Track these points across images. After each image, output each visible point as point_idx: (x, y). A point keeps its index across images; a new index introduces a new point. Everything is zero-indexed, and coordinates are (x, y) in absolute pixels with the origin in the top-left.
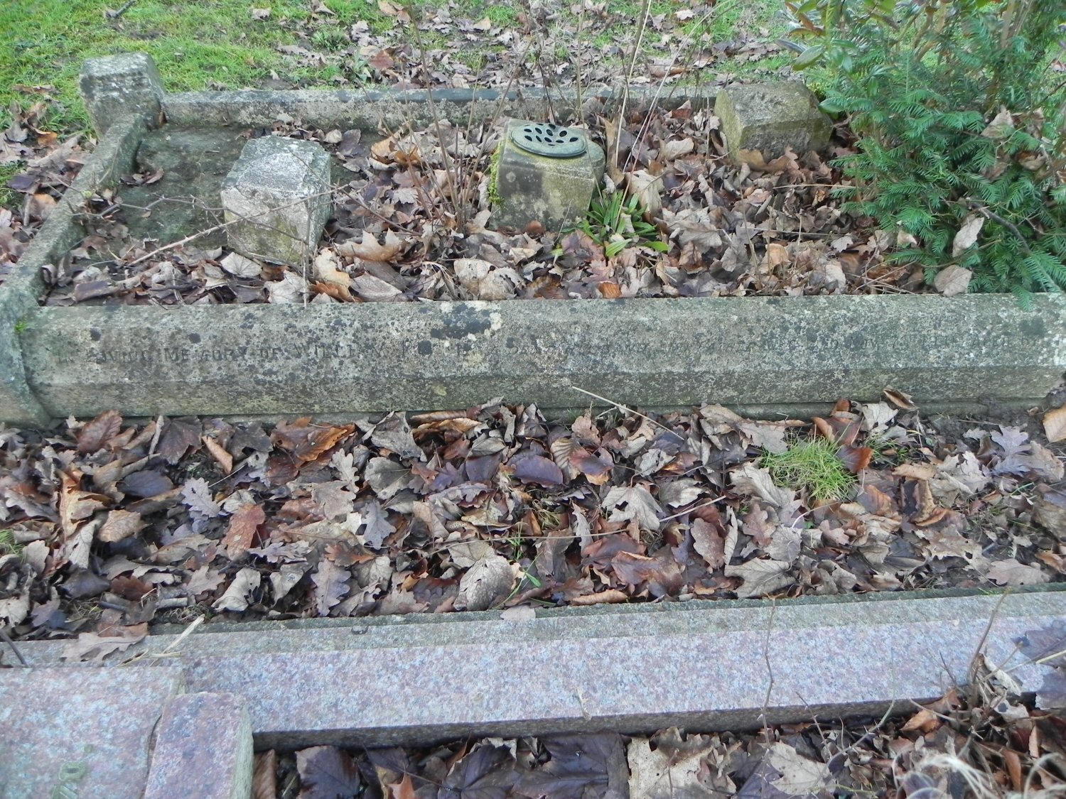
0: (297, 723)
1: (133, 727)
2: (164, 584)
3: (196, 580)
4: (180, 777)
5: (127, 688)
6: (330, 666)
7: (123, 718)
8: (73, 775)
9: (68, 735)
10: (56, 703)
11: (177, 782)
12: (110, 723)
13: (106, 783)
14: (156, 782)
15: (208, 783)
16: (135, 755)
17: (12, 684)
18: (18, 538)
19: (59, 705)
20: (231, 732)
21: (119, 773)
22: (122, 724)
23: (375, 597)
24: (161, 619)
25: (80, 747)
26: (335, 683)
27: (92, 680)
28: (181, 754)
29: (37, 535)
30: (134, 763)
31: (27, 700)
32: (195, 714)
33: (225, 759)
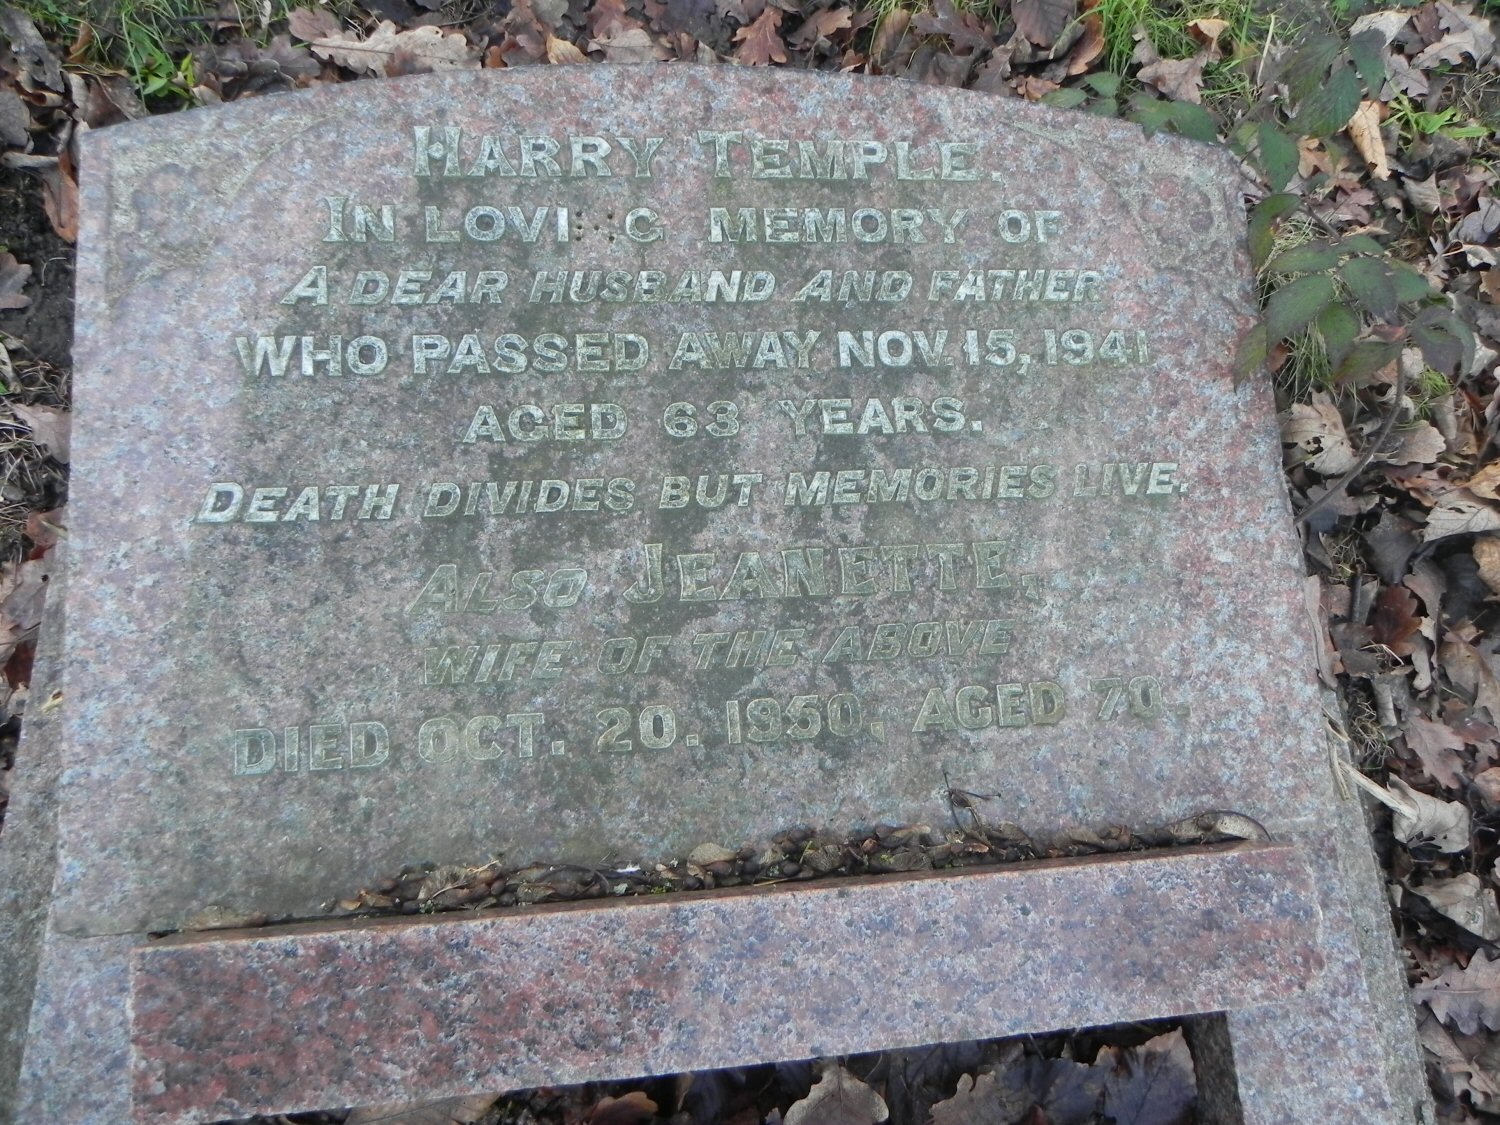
0: (1246, 1045)
1: (1224, 774)
2: (1413, 675)
3: (1432, 731)
4: (1170, 917)
5: (1290, 741)
6: (1360, 1091)
7: (1238, 751)
8: (1139, 700)
9: (1200, 668)
10: (1248, 630)
11: (1162, 914)
12: (1228, 731)
13: (1130, 760)
14: (1158, 875)
15: (1165, 974)
16: (1180, 794)
17: (1271, 545)
18: (1441, 406)
19: (1244, 636)
20: (1258, 991)
21: (1150, 777)
22: (1229, 753)
23: (1466, 1095)
24: (1352, 689)
25: (1185, 695)
26: (1330, 1108)
27: (1295, 674)
28: (1210, 905)
29: (1453, 434)
30: (1166, 796)
31: (1248, 579)
32: (1281, 910)
33: (1210, 992)
